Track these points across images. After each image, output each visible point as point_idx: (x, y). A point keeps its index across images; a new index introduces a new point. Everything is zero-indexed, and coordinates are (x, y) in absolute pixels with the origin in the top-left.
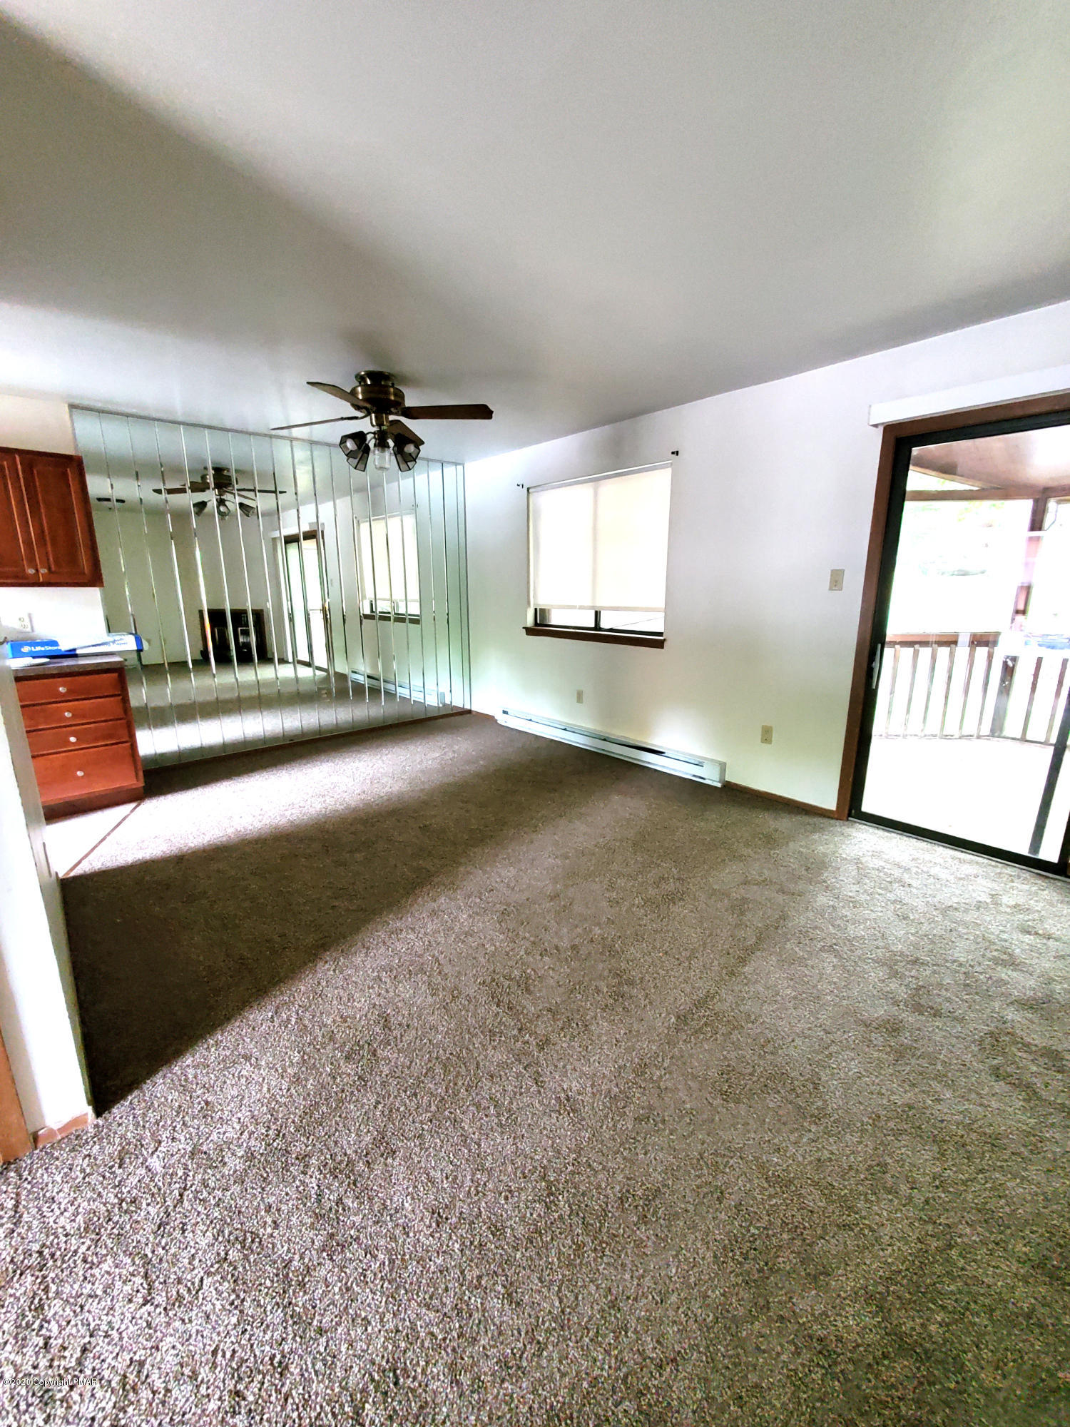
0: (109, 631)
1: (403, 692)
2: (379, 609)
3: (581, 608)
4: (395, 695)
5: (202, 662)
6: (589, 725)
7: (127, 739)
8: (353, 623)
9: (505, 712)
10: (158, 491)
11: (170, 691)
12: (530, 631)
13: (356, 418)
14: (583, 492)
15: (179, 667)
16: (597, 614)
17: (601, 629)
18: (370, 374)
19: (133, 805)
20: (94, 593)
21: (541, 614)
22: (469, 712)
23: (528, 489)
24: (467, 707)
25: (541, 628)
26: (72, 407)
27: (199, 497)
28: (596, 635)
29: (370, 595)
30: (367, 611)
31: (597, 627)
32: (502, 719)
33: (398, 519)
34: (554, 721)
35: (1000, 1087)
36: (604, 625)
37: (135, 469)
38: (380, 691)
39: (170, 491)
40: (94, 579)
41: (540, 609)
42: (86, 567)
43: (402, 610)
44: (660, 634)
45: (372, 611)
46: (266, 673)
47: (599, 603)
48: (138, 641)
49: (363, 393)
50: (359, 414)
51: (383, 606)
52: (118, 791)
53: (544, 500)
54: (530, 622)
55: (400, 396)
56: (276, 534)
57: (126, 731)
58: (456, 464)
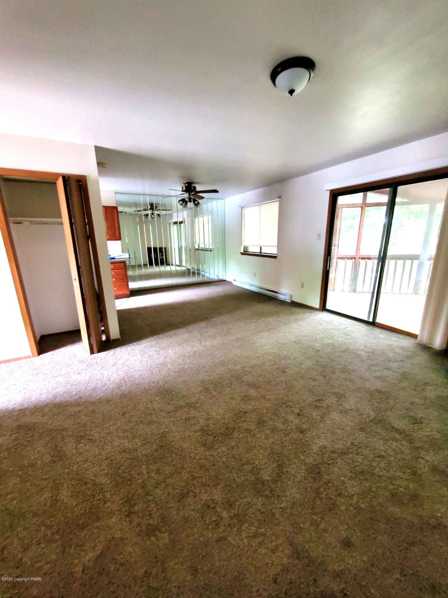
0: (122, 252)
1: (207, 275)
2: (201, 247)
3: (256, 246)
4: (205, 276)
5: (145, 265)
6: (257, 284)
7: (126, 280)
8: (193, 251)
9: (234, 280)
10: (135, 211)
11: (137, 272)
12: (242, 254)
13: (183, 194)
14: (256, 208)
15: (140, 266)
16: (261, 248)
17: (262, 253)
18: (187, 183)
19: (127, 298)
20: (119, 242)
21: (246, 249)
22: (225, 281)
23: (242, 207)
24: (224, 279)
25: (245, 253)
26: (116, 193)
27: (146, 212)
28: (260, 255)
29: (198, 241)
30: (197, 247)
31: (261, 252)
32: (234, 283)
33: (207, 217)
34: (248, 283)
36: (263, 252)
37: (130, 205)
38: (200, 274)
39: (138, 211)
40: (119, 239)
41: (246, 247)
42: (118, 235)
43: (207, 247)
44: (276, 254)
45: (199, 247)
46: (168, 268)
47: (261, 244)
48: (129, 255)
49: (185, 188)
50: (185, 193)
51: (202, 246)
52: (124, 294)
53: (247, 211)
54: (242, 251)
55: (195, 188)
56: (171, 221)
57: (126, 279)
58: (222, 199)
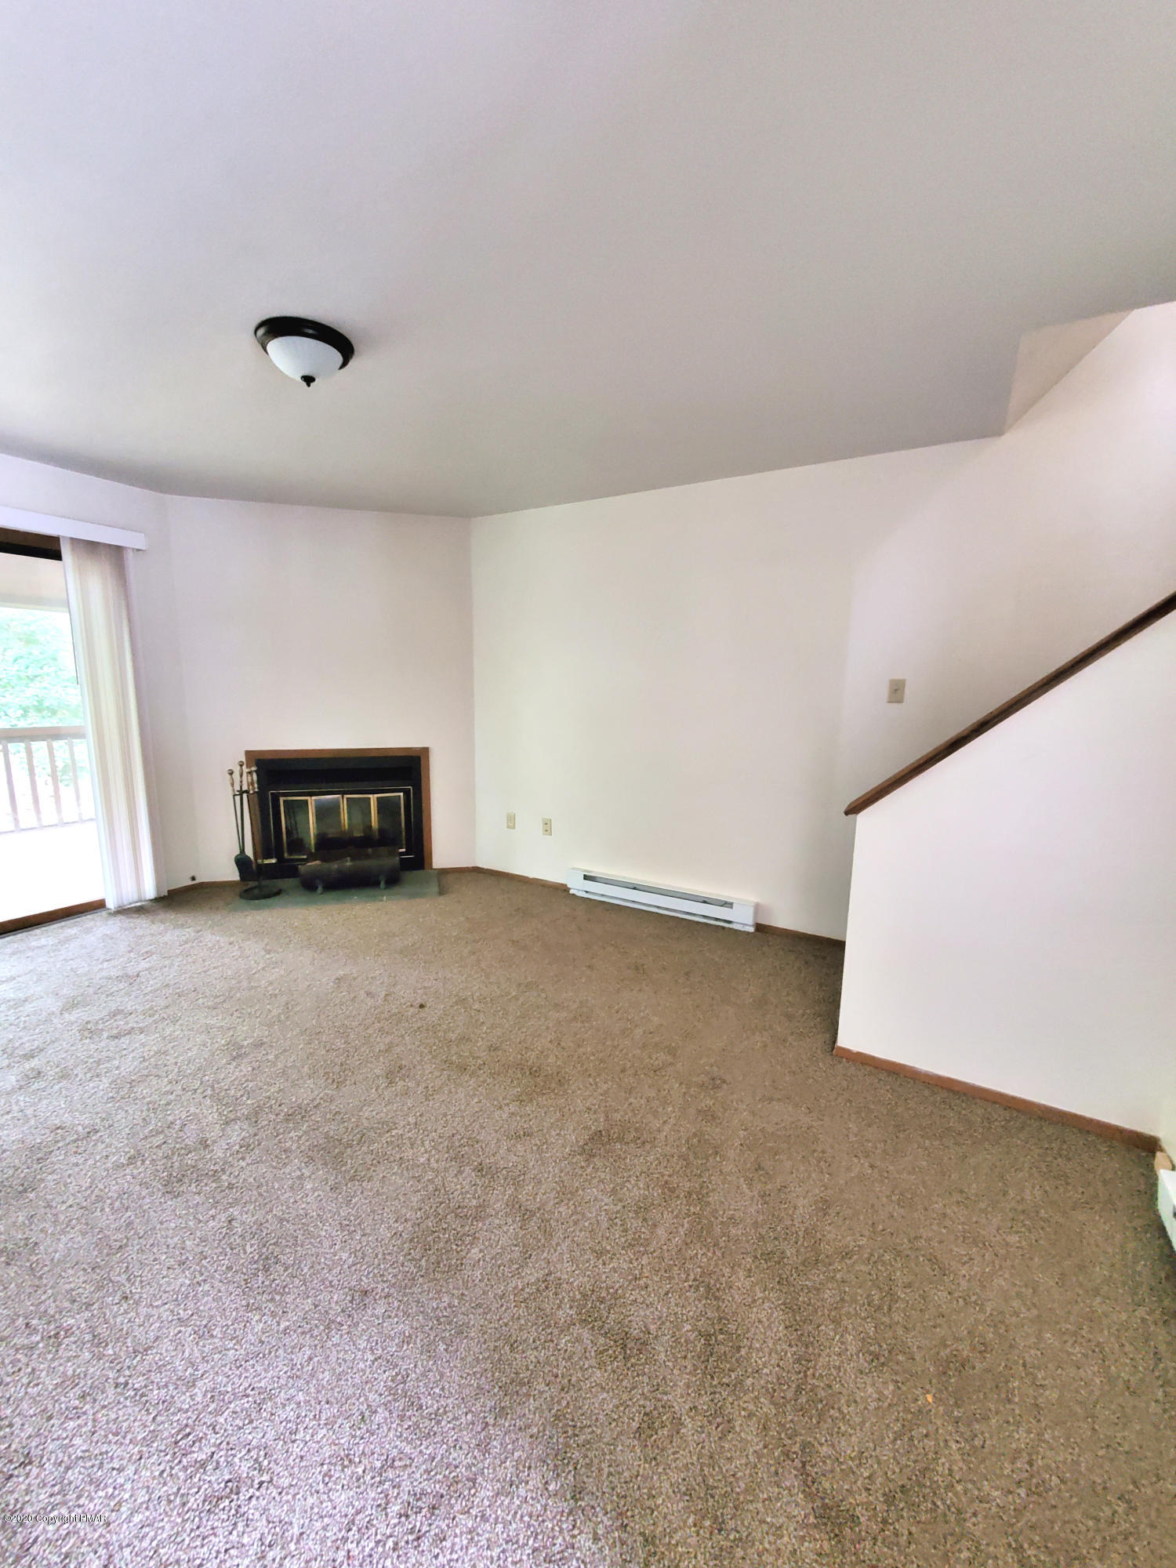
35: (125, 1040)
